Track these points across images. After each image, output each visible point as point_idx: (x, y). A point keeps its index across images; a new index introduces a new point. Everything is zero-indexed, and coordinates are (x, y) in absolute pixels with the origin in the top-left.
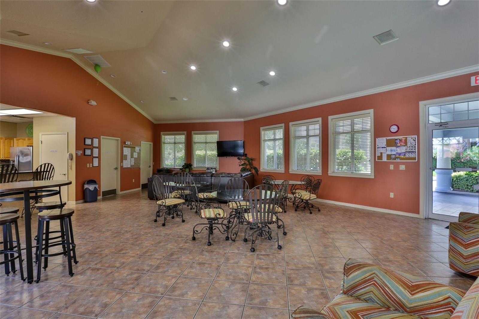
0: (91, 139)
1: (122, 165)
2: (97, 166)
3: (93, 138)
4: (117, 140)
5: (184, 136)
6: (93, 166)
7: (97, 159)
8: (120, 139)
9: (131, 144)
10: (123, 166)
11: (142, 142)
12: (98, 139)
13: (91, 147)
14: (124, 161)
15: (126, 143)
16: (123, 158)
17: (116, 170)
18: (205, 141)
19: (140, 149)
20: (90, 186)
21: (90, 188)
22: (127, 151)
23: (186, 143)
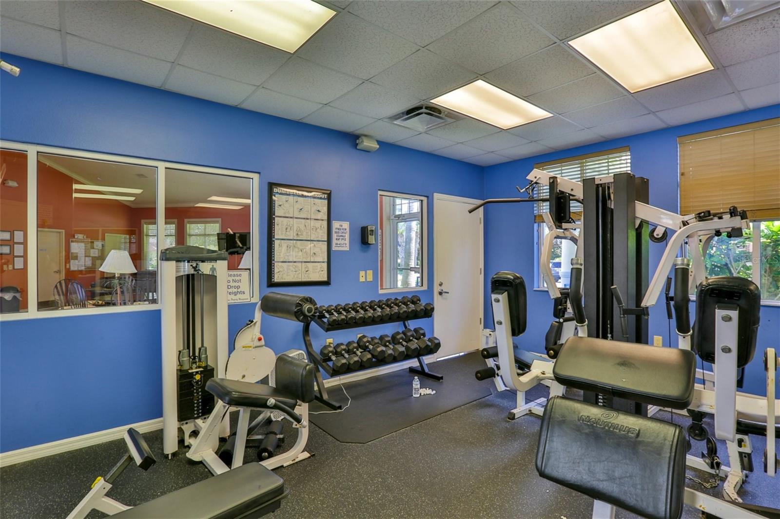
0: (9, 233)
1: (68, 267)
2: (23, 268)
3: (13, 231)
4: (60, 232)
5: (174, 225)
6: (14, 269)
7: (22, 259)
8: (64, 231)
9: (85, 237)
10: (69, 269)
11: (106, 234)
12: (22, 232)
13: (11, 243)
14: (72, 261)
15: (76, 237)
16: (69, 256)
17: (58, 273)
18: (203, 233)
19: (103, 245)
20: (5, 294)
21: (5, 297)
22: (77, 248)
23: (177, 235)
